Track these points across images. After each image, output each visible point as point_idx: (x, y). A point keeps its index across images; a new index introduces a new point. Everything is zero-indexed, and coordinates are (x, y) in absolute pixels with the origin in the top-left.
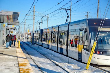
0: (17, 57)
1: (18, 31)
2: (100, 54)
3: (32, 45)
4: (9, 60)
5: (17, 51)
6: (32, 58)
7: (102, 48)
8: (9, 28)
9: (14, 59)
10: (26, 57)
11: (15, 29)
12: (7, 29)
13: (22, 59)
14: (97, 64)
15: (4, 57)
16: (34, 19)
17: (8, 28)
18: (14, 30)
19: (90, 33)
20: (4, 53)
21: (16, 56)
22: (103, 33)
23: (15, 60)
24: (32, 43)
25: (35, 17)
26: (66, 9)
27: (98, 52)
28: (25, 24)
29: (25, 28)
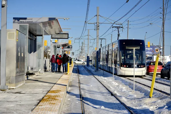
0: (55, 84)
3: (96, 71)
5: (62, 78)
6: (79, 87)
8: (58, 44)
12: (55, 47)
13: (60, 86)
14: (124, 75)
15: (36, 84)
16: (98, 28)
19: (121, 51)
25: (99, 24)
26: (118, 27)
27: (125, 66)
28: (88, 37)
29: (88, 44)
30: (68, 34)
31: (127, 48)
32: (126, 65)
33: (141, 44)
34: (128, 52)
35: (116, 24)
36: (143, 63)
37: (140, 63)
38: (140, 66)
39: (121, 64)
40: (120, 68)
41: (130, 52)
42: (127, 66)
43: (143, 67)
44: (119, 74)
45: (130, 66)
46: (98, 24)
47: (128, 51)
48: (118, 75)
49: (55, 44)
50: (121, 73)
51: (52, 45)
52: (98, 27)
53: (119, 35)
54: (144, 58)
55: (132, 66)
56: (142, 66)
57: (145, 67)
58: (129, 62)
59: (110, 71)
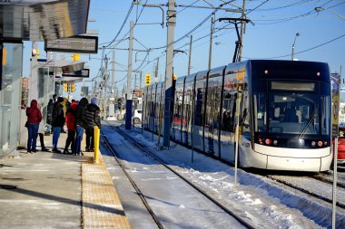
0: (81, 203)
1: (100, 80)
2: (265, 144)
3: (161, 149)
4: (40, 217)
5: (86, 177)
6: (151, 213)
7: (278, 131)
8: (51, 64)
9: (63, 213)
10: (119, 207)
11: (84, 73)
12: (42, 72)
13: (102, 214)
14: (265, 168)
15: (21, 205)
16: (172, 20)
17: (48, 67)
18: (78, 74)
19: (255, 97)
20: (21, 185)
21: (78, 199)
22: (283, 96)
23: (69, 218)
24: (162, 140)
25: (176, 9)
26: (236, 20)
27: (267, 141)
28: (131, 44)
29: (130, 65)
30: (96, 38)
31: (275, 86)
32: (272, 140)
33: (318, 74)
34: (277, 99)
35: (227, 10)
36: (323, 133)
37: (316, 133)
38: (314, 143)
39: (256, 134)
40: (253, 148)
41: (285, 99)
42: (276, 142)
43: (324, 146)
44: (248, 163)
45: (284, 141)
46: (172, 8)
47: (277, 95)
48: (245, 166)
49: (44, 63)
50: (254, 160)
51: (35, 67)
52: (174, 16)
53: (239, 44)
54: (325, 120)
55: (288, 142)
56: (320, 143)
57: (328, 145)
58: (282, 129)
59: (213, 152)
